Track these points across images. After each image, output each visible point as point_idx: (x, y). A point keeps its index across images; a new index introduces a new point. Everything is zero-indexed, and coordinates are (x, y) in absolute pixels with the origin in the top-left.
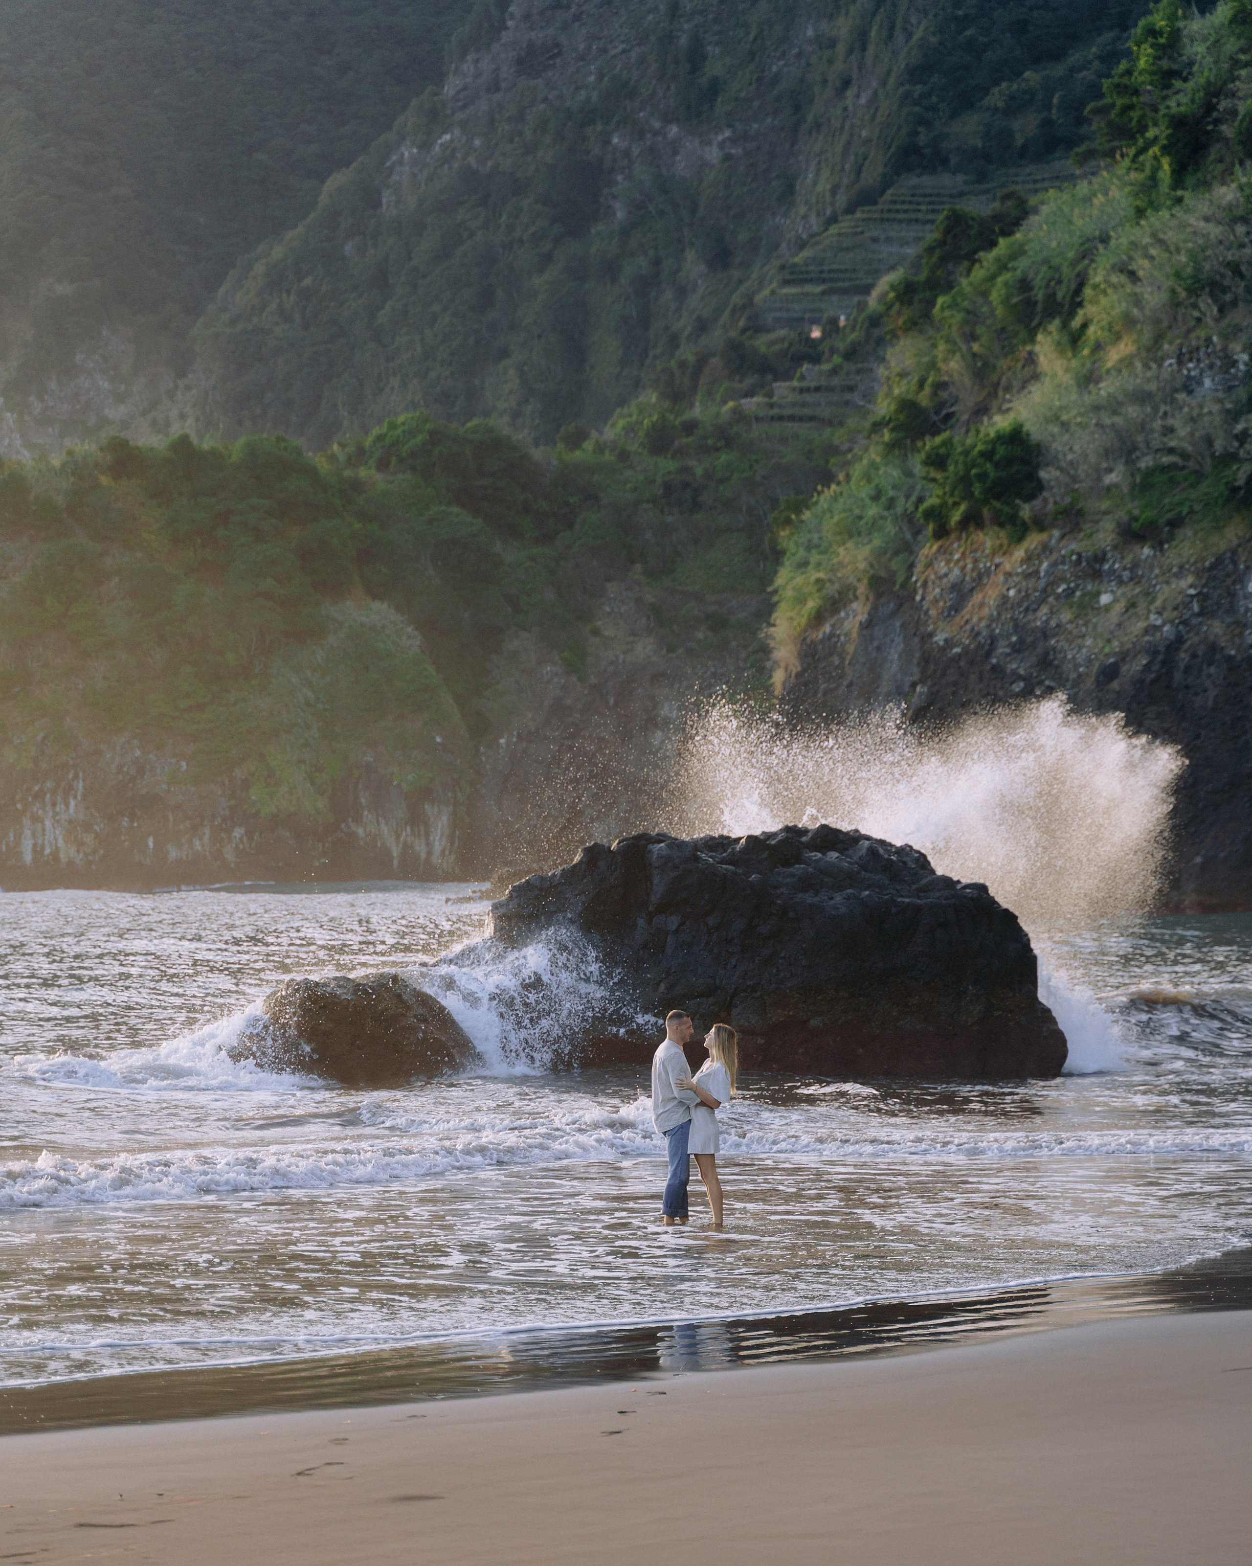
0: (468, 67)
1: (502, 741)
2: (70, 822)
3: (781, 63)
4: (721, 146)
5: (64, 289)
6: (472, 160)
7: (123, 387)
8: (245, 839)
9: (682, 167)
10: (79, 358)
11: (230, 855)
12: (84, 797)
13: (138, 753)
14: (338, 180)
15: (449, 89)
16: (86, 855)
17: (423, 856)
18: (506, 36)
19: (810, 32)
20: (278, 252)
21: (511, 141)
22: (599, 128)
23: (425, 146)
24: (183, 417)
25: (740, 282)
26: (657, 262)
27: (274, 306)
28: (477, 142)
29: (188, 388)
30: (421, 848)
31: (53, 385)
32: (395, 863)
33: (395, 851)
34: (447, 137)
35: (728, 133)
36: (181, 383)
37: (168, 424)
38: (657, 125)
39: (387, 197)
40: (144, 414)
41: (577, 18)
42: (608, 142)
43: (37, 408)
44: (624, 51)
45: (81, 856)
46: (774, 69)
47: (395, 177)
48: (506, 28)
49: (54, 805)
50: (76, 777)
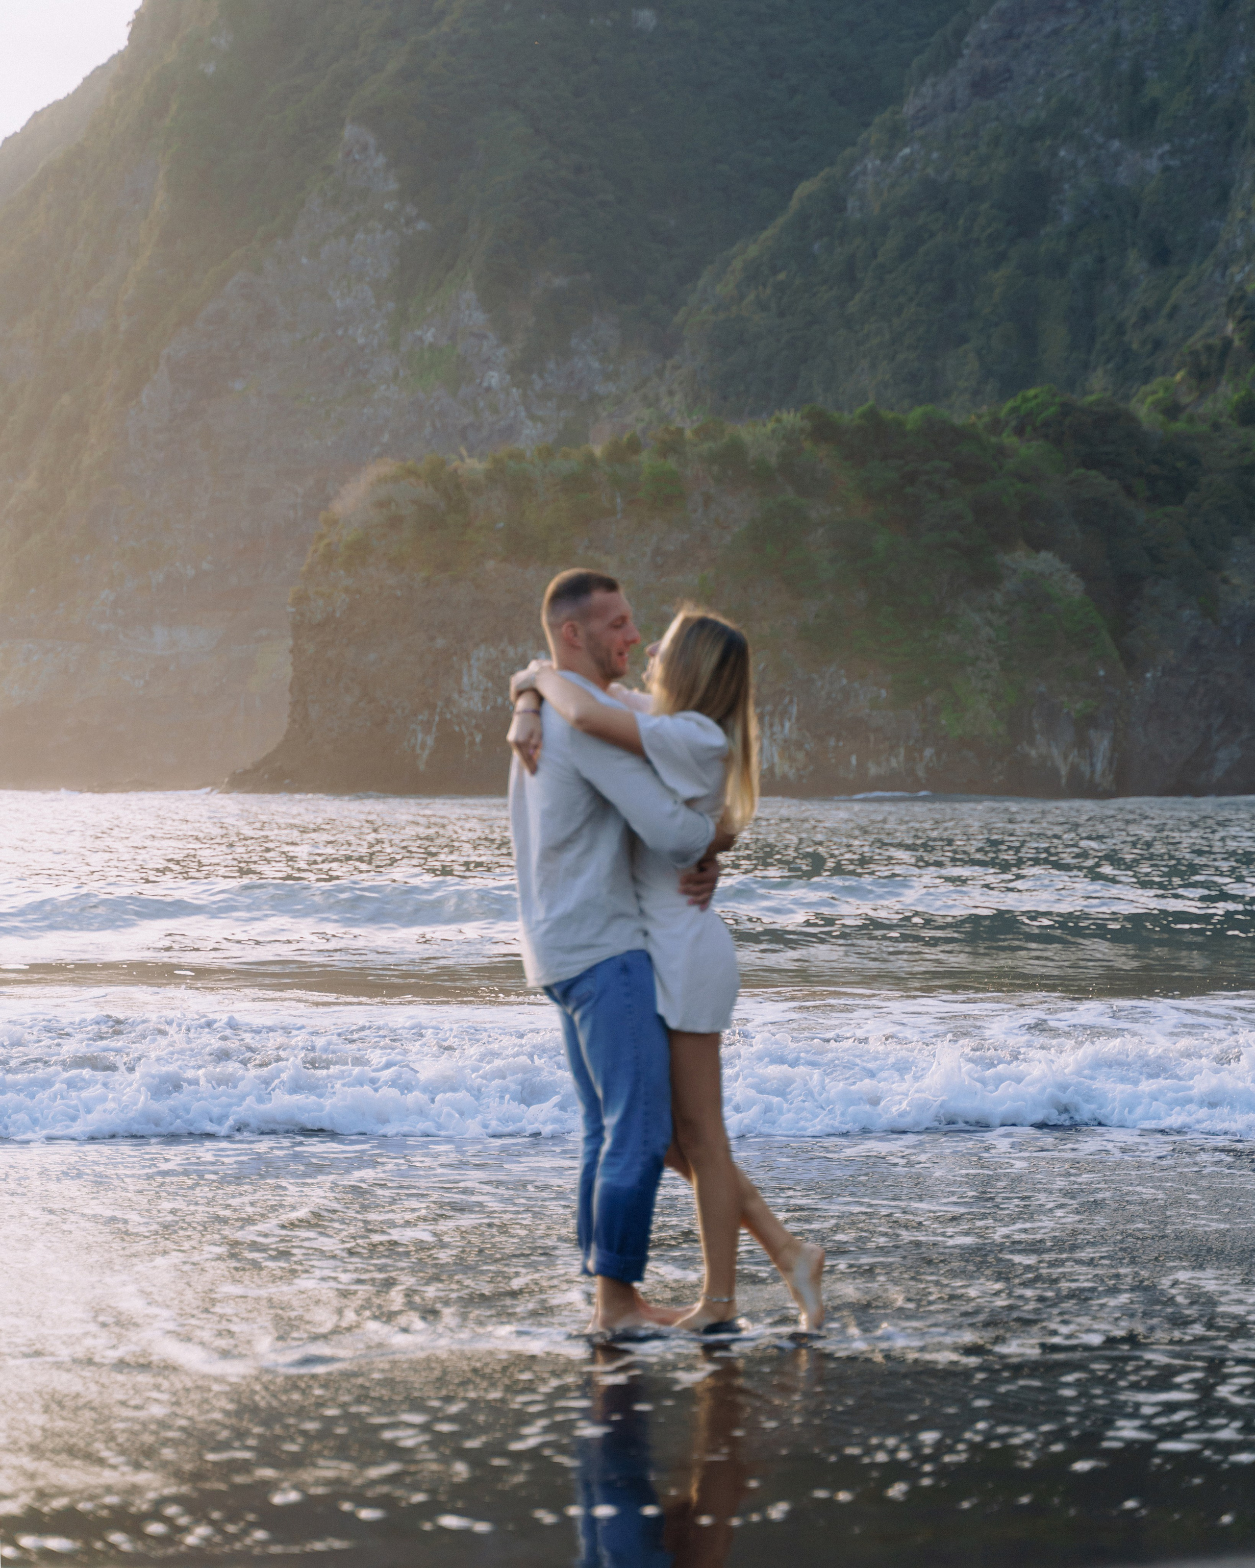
0: (926, 90)
1: (1148, 675)
2: (785, 741)
3: (1216, 86)
4: (1161, 158)
5: (559, 282)
6: (930, 171)
7: (611, 367)
8: (934, 759)
9: (1123, 176)
10: (574, 342)
11: (921, 773)
12: (798, 719)
13: (845, 681)
14: (805, 188)
15: (909, 108)
16: (798, 770)
17: (1088, 774)
18: (961, 63)
19: (1243, 59)
20: (753, 251)
21: (968, 153)
22: (1048, 142)
23: (887, 158)
24: (671, 393)
25: (1180, 277)
26: (1101, 260)
27: (751, 297)
28: (935, 155)
29: (676, 368)
30: (1085, 769)
31: (551, 365)
32: (1064, 781)
33: (1064, 771)
34: (907, 151)
35: (1167, 147)
36: (669, 363)
37: (658, 399)
38: (1100, 139)
39: (852, 203)
40: (635, 390)
41: (1027, 46)
42: (1055, 155)
43: (538, 384)
44: (1070, 76)
45: (793, 771)
46: (1210, 91)
47: (859, 186)
48: (961, 55)
49: (771, 725)
50: (791, 701)
